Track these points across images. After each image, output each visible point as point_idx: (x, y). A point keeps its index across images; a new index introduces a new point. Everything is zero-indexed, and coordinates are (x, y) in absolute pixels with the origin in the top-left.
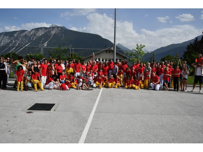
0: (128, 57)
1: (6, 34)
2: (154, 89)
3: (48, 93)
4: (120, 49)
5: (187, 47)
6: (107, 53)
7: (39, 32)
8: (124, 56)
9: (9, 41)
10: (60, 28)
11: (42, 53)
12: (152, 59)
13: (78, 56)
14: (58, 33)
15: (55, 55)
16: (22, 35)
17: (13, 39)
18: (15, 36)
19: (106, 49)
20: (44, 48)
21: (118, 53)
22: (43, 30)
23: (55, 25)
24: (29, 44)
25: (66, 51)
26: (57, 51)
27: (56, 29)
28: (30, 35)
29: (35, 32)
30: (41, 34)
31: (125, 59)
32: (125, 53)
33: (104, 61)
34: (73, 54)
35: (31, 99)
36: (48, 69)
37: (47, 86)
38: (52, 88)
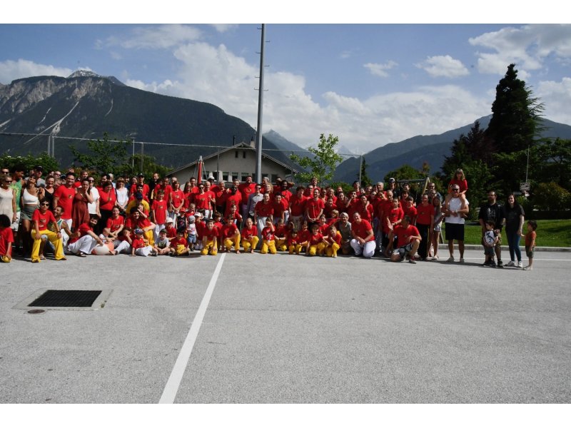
0: (294, 170)
3: (76, 266)
4: (276, 148)
5: (454, 145)
6: (237, 156)
7: (35, 91)
8: (285, 166)
10: (101, 82)
11: (51, 153)
12: (358, 175)
13: (154, 164)
14: (95, 96)
15: (90, 161)
19: (235, 147)
20: (56, 139)
21: (270, 157)
22: (49, 86)
23: (88, 72)
24: (4, 124)
25: (121, 150)
26: (97, 150)
27: (89, 83)
28: (8, 98)
29: (23, 88)
30: (44, 96)
31: (286, 176)
32: (287, 158)
33: (230, 179)
34: (143, 160)
35: (32, 279)
36: (75, 200)
37: (73, 245)
38: (87, 253)
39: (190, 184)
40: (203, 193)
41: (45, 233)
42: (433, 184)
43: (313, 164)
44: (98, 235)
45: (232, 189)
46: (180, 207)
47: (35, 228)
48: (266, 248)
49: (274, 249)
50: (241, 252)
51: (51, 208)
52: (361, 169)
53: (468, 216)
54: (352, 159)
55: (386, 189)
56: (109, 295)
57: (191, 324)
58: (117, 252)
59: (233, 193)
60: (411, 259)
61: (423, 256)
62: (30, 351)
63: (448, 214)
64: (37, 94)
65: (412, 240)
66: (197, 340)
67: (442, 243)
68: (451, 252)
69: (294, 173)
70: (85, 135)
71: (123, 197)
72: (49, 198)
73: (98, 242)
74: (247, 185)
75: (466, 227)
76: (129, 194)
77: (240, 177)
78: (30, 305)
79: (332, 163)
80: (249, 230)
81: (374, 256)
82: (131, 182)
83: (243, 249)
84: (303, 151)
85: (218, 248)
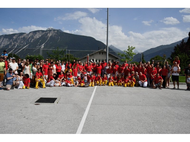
0: (119, 58)
1: (6, 36)
3: (49, 90)
4: (112, 50)
5: (175, 48)
6: (100, 54)
7: (36, 35)
8: (116, 56)
9: (9, 43)
10: (56, 31)
11: (41, 54)
12: (141, 59)
13: (73, 57)
14: (54, 36)
15: (53, 56)
16: (21, 37)
17: (12, 41)
18: (14, 38)
19: (99, 51)
20: (42, 50)
21: (111, 54)
22: (40, 33)
23: (52, 28)
24: (27, 46)
25: (63, 53)
26: (55, 53)
27: (52, 32)
28: (28, 38)
29: (33, 34)
30: (39, 37)
31: (117, 60)
32: (117, 54)
33: (98, 61)
34: (69, 56)
35: (36, 94)
37: (48, 83)
38: (52, 86)
39: (85, 63)
40: (89, 66)
41: (39, 80)
42: (168, 62)
43: (126, 56)
44: (56, 80)
45: (99, 64)
46: (82, 71)
47: (36, 78)
48: (110, 84)
49: (113, 84)
50: (102, 85)
51: (41, 72)
52: (142, 57)
53: (180, 73)
54: (139, 54)
55: (151, 64)
56: (60, 99)
57: (86, 109)
58: (62, 85)
59: (99, 66)
60: (160, 88)
61: (164, 87)
62: (36, 117)
63: (173, 72)
64: (37, 36)
65: (160, 81)
66: (88, 114)
67: (171, 82)
68: (174, 85)
69: (119, 59)
70: (51, 48)
71: (63, 68)
72: (41, 68)
73: (56, 82)
74: (104, 63)
75: (179, 77)
76: (65, 67)
78: (35, 102)
79: (132, 55)
81: (147, 86)
82: (66, 63)
83: (102, 84)
84: (122, 52)
85: (95, 84)
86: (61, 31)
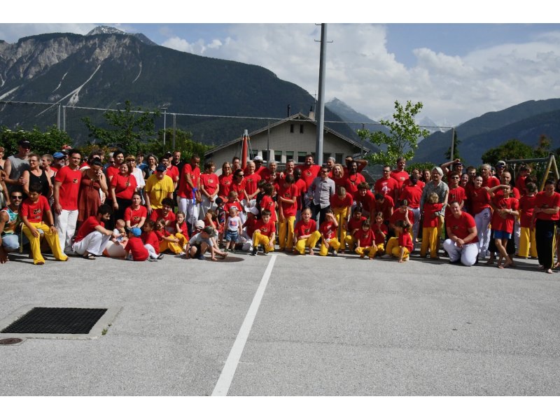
0: (365, 148)
2: (458, 262)
3: (80, 272)
4: (340, 120)
6: (292, 131)
7: (48, 52)
8: (352, 142)
10: (127, 41)
11: (62, 128)
12: (450, 153)
13: (190, 141)
14: (121, 58)
15: (109, 136)
19: (291, 118)
20: (69, 111)
21: (334, 132)
23: (110, 29)
24: (11, 92)
25: (149, 123)
26: (117, 123)
27: (112, 42)
28: (15, 61)
29: (33, 49)
30: (59, 58)
31: (355, 155)
32: (355, 134)
33: (284, 160)
34: (176, 135)
35: (17, 291)
36: (82, 186)
37: (77, 244)
38: (96, 254)
43: (388, 140)
46: (215, 194)
54: (438, 134)
56: (117, 315)
69: (365, 152)
70: (109, 105)
74: (306, 167)
77: (296, 156)
80: (306, 224)
84: (375, 124)
86: (148, 40)
